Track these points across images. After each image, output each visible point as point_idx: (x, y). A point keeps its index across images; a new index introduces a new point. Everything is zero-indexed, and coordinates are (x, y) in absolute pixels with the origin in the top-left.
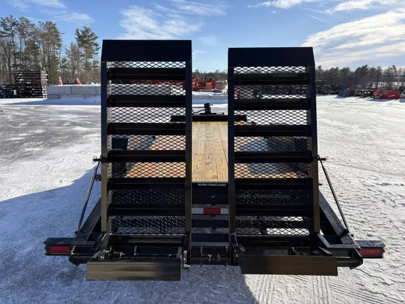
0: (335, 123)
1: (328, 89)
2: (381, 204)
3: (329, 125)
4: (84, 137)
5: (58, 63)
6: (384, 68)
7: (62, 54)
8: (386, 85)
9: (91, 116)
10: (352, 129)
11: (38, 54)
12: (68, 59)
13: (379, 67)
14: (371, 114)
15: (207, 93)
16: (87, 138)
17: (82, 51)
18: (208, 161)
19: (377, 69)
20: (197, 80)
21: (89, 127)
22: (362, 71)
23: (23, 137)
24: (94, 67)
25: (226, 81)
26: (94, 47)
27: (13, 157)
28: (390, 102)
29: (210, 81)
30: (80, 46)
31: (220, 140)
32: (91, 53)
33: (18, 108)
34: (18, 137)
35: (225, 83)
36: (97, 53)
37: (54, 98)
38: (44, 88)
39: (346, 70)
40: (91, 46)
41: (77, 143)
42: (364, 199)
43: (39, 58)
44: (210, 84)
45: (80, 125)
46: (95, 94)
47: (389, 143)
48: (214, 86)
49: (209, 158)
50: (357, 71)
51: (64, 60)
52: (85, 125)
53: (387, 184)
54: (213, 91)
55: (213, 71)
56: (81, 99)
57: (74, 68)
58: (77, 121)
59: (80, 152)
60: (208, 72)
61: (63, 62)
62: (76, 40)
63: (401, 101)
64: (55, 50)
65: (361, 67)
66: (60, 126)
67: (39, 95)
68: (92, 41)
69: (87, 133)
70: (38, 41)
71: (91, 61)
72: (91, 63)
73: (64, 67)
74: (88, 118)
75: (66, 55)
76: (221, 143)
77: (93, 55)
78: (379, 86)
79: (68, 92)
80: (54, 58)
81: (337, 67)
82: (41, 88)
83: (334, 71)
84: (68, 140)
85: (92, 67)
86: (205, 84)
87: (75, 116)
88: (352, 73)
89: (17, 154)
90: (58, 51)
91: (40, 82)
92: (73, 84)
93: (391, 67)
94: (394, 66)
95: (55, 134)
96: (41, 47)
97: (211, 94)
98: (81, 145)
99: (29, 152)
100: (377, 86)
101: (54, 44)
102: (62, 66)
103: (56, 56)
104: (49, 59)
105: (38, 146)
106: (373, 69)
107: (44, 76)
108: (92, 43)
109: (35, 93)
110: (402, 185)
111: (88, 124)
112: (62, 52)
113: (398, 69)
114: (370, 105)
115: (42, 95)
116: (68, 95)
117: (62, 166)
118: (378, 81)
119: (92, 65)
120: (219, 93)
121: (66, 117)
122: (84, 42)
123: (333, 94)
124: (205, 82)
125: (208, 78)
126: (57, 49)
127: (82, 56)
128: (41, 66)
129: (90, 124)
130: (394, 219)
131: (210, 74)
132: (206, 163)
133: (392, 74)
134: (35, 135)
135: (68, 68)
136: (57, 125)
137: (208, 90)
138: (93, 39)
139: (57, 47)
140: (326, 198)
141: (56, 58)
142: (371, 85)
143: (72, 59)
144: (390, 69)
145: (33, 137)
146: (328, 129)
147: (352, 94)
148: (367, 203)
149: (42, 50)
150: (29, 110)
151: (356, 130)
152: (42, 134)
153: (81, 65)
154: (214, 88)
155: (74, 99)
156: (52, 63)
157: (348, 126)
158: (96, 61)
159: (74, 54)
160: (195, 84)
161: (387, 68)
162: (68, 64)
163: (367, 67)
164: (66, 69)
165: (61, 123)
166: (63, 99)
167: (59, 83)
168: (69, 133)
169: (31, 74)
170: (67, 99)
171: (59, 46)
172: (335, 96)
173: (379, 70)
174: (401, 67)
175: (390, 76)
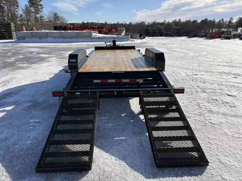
0: (182, 50)
1: (183, 33)
2: (191, 82)
3: (178, 52)
4: (48, 59)
5: (17, 18)
6: (217, 20)
7: (20, 12)
8: (218, 31)
9: (47, 49)
10: (189, 53)
11: (5, 12)
12: (24, 15)
13: (214, 20)
14: (202, 46)
15: (113, 36)
16: (50, 60)
17: (32, 9)
18: (116, 65)
19: (213, 21)
20: (106, 28)
21: (48, 55)
22: (205, 22)
23: (14, 59)
24: (40, 20)
25: (124, 28)
26: (40, 7)
27: (14, 69)
28: (215, 40)
29: (114, 28)
30: (31, 6)
31: (121, 57)
32: (38, 11)
33: (2, 45)
34: (11, 60)
35: (123, 29)
36: (42, 11)
37: (21, 39)
38: (14, 33)
39: (195, 22)
40: (38, 6)
41: (45, 62)
42: (185, 80)
43: (5, 14)
44: (114, 30)
45: (43, 53)
46: (46, 36)
47: (205, 59)
48: (116, 31)
49: (116, 64)
50: (201, 22)
51: (21, 16)
52: (46, 54)
53: (196, 75)
54: (116, 35)
55: (116, 23)
56: (38, 40)
57: (28, 21)
58: (40, 52)
59: (49, 66)
60: (112, 23)
61: (21, 17)
62: (28, 2)
63: (221, 39)
64: (15, 9)
65: (204, 19)
66: (32, 54)
67: (11, 37)
68: (38, 3)
69: (49, 57)
70: (3, 4)
71: (38, 16)
72: (39, 17)
73: (21, 20)
74: (46, 50)
75: (22, 13)
76: (122, 59)
77: (39, 12)
78: (214, 31)
79: (30, 35)
80: (15, 14)
81: (190, 20)
82: (12, 34)
83: (188, 22)
84: (39, 61)
85: (39, 20)
86: (111, 30)
87: (38, 49)
88: (198, 23)
89: (15, 67)
90: (17, 10)
91: (11, 29)
92: (30, 30)
93: (221, 19)
94: (222, 19)
95: (32, 58)
96: (6, 7)
97: (115, 36)
98: (48, 63)
99: (21, 66)
100: (212, 31)
101: (14, 5)
102: (20, 19)
103: (16, 13)
104: (11, 15)
105: (24, 64)
106: (210, 21)
107: (13, 26)
108: (39, 4)
109: (8, 37)
110: (203, 75)
111: (47, 53)
112: (19, 10)
113: (225, 20)
114: (204, 42)
115: (12, 38)
116: (30, 37)
117: (42, 72)
118: (213, 28)
119: (39, 19)
120: (120, 36)
121: (33, 50)
122: (33, 4)
123: (185, 36)
124: (111, 29)
125: (113, 27)
126: (16, 9)
127: (32, 13)
128: (7, 20)
129: (49, 53)
130: (194, 86)
131: (114, 24)
132: (115, 66)
133: (222, 24)
134: (20, 58)
135: (24, 21)
136: (30, 54)
137: (113, 34)
138: (38, 2)
139: (16, 8)
140: (169, 80)
141: (16, 14)
142: (209, 31)
143: (26, 15)
144: (220, 20)
145: (19, 59)
146: (177, 53)
147: (195, 36)
148: (185, 81)
149: (6, 9)
150: (8, 46)
151: (191, 54)
152: (23, 58)
153: (32, 19)
154: (117, 33)
155: (33, 40)
156: (14, 17)
157: (188, 52)
158: (42, 16)
159: (27, 11)
160: (106, 30)
161: (218, 20)
162: (24, 18)
163: (207, 20)
164: (23, 21)
165: (32, 53)
166: (26, 40)
167: (23, 30)
168: (39, 57)
169: (5, 25)
170: (29, 40)
171: (18, 6)
172: (187, 37)
173: (214, 21)
174: (227, 20)
175: (220, 25)
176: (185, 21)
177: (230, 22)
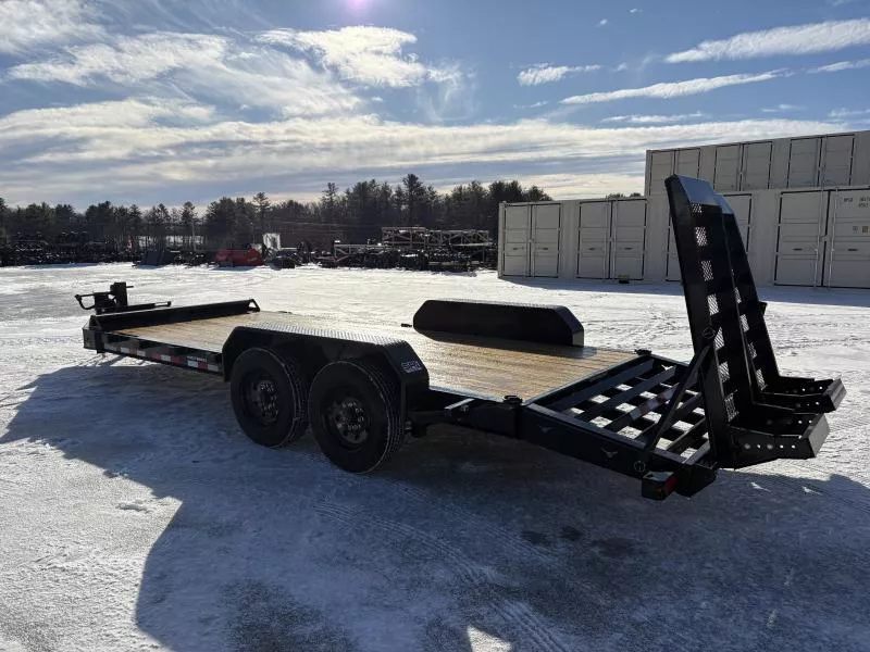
6: (144, 210)
13: (134, 207)
19: (131, 210)
22: (101, 212)
39: (64, 211)
50: (88, 213)
65: (97, 205)
81: (43, 204)
88: (79, 217)
93: (157, 207)
94: (161, 206)
106: (122, 211)
113: (170, 212)
118: (137, 234)
133: (162, 220)
144: (155, 210)
161: (149, 209)
163: (110, 207)
173: (136, 213)
174: (175, 209)
175: (157, 224)
176: (24, 206)
177: (186, 215)
